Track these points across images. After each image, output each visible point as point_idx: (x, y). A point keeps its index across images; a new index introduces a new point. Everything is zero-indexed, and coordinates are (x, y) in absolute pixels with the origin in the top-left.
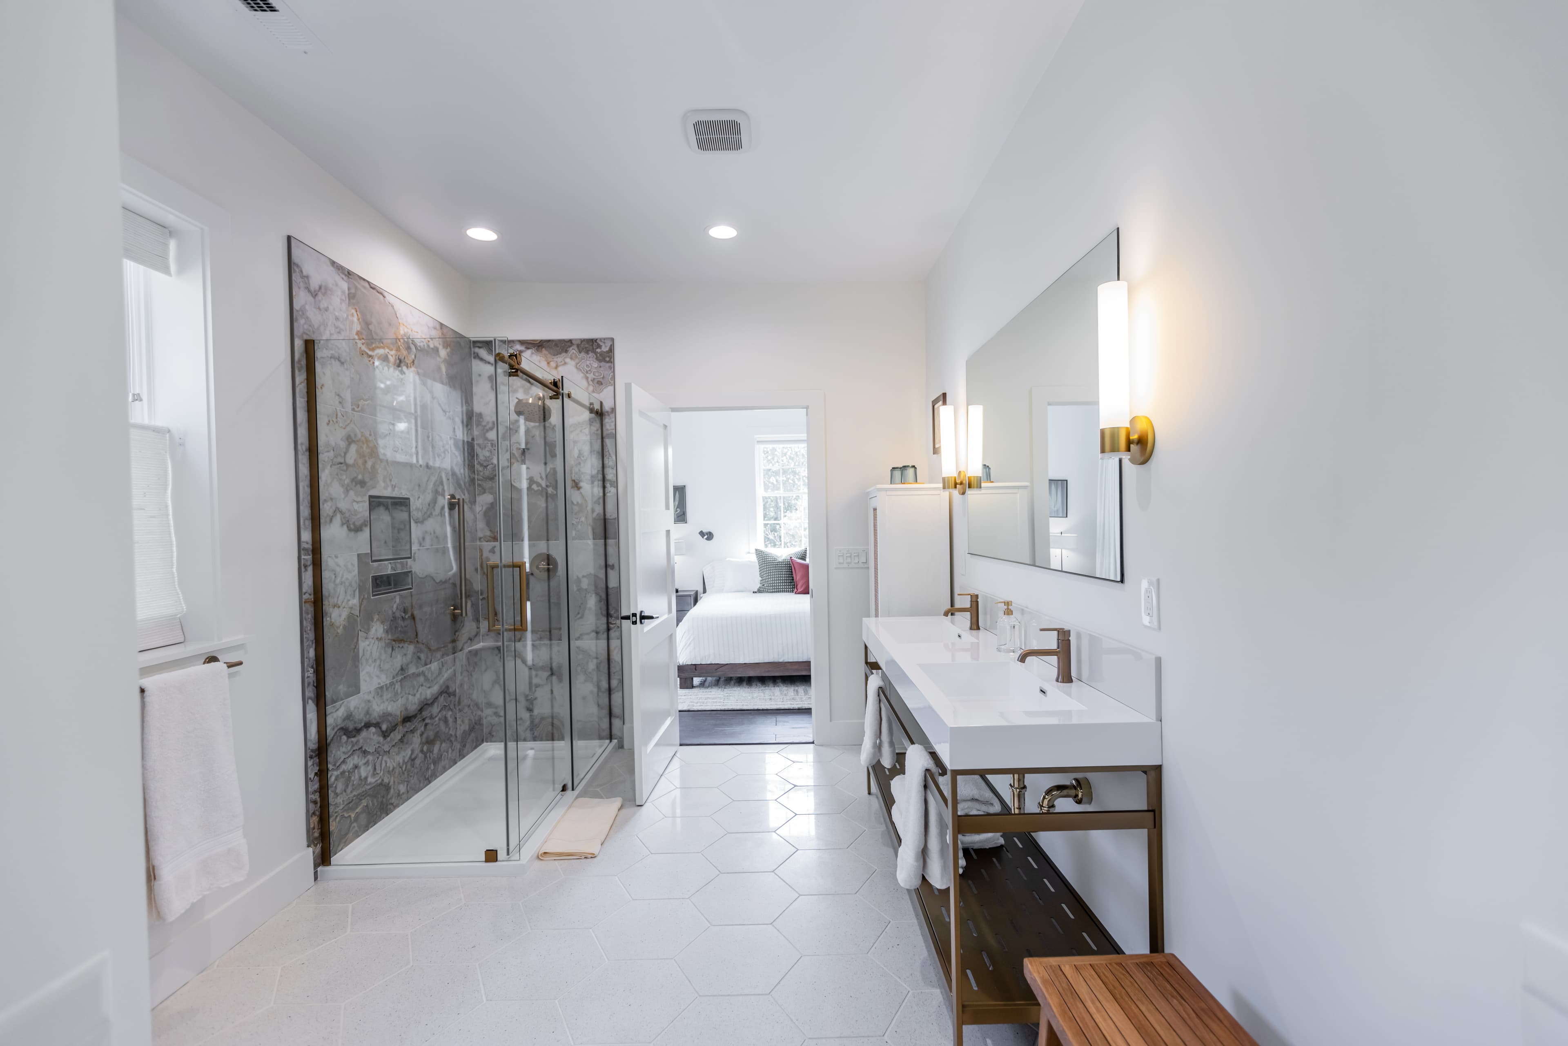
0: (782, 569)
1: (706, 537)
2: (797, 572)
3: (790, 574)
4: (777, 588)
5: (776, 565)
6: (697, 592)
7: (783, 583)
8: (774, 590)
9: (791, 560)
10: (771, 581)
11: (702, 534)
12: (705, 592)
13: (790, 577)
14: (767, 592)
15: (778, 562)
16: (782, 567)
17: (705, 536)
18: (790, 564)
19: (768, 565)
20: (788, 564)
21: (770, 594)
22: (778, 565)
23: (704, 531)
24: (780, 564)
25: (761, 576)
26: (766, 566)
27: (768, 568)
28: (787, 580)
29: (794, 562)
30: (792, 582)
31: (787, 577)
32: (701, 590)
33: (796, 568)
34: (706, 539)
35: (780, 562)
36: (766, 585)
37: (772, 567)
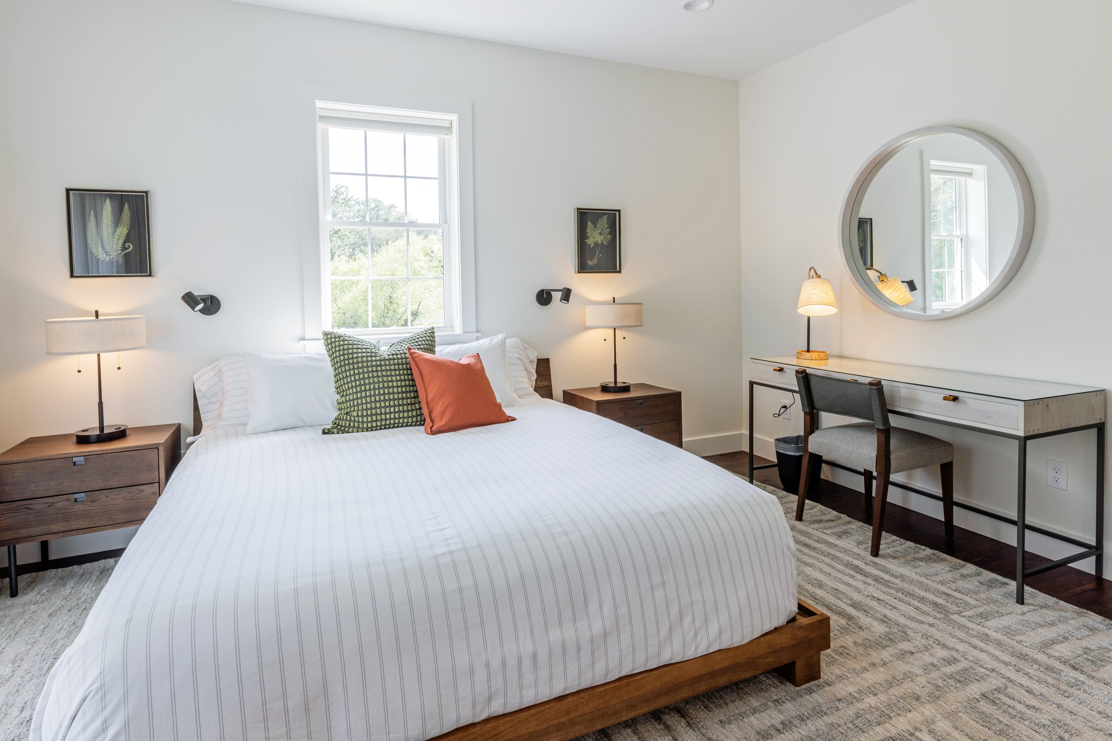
0: (391, 376)
1: (201, 306)
2: (426, 380)
3: (410, 386)
4: (382, 420)
5: (377, 366)
6: (178, 430)
7: (395, 406)
8: (374, 424)
9: (411, 354)
10: (367, 403)
11: (190, 299)
12: (197, 429)
13: (410, 392)
14: (358, 429)
15: (380, 360)
16: (391, 370)
17: (197, 304)
18: (407, 364)
19: (358, 368)
20: (403, 364)
21: (365, 434)
22: (381, 365)
23: (195, 294)
24: (385, 365)
25: (339, 390)
26: (354, 369)
27: (359, 374)
28: (403, 399)
29: (417, 360)
30: (415, 404)
31: (403, 392)
32: (187, 422)
33: (424, 372)
34: (201, 311)
35: (385, 360)
36: (355, 414)
37: (368, 372)
